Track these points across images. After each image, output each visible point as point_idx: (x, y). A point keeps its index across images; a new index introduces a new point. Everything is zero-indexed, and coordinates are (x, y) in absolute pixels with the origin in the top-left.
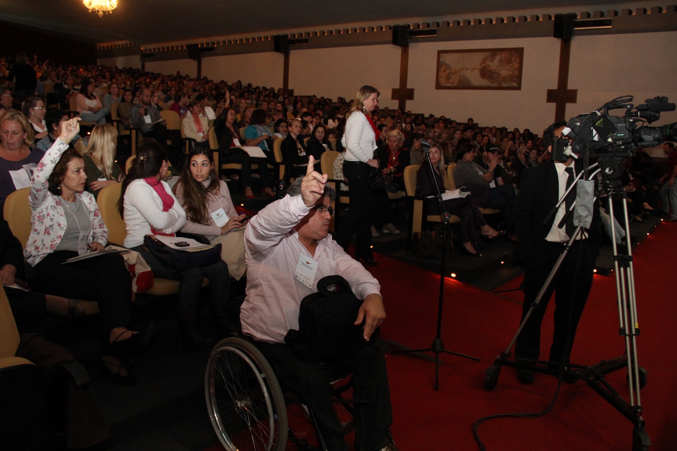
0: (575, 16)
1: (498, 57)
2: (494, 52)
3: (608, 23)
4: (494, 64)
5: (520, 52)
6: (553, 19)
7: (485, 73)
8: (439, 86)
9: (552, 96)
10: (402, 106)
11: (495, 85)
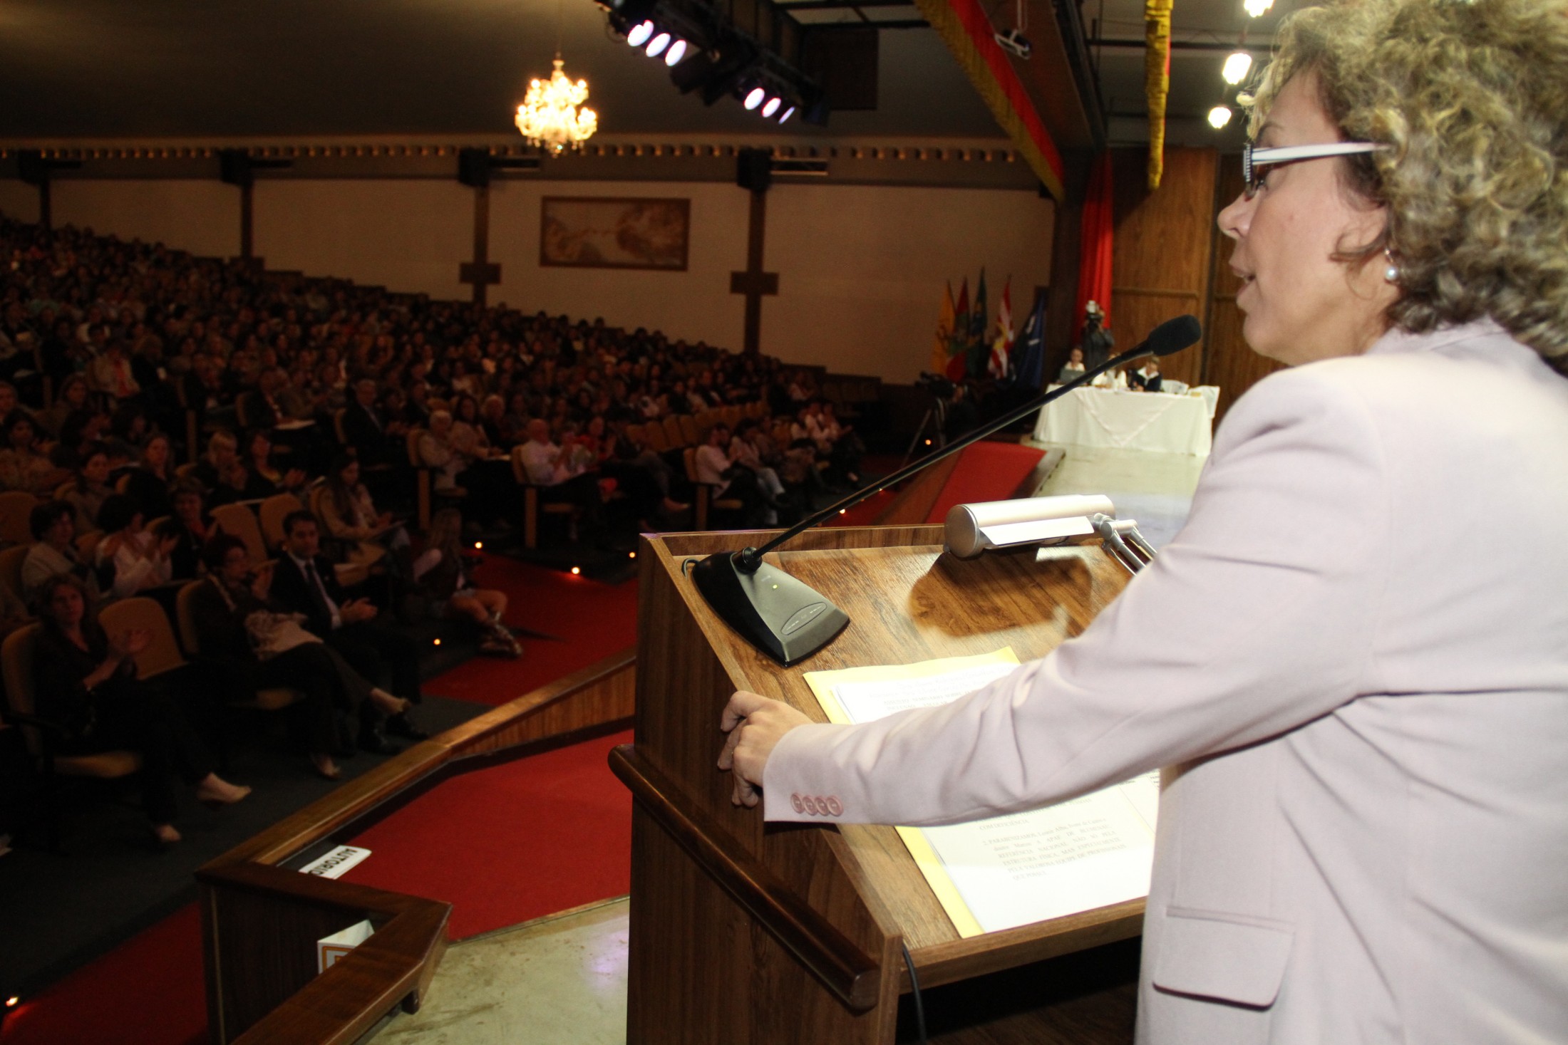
0: (771, 152)
1: (647, 214)
2: (640, 204)
3: (821, 167)
4: (641, 225)
5: (682, 207)
6: (736, 154)
7: (626, 239)
8: (545, 261)
9: (739, 283)
10: (480, 295)
11: (644, 261)
